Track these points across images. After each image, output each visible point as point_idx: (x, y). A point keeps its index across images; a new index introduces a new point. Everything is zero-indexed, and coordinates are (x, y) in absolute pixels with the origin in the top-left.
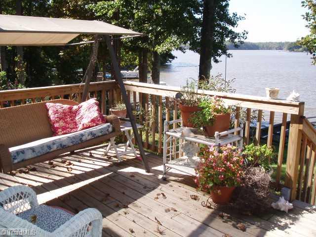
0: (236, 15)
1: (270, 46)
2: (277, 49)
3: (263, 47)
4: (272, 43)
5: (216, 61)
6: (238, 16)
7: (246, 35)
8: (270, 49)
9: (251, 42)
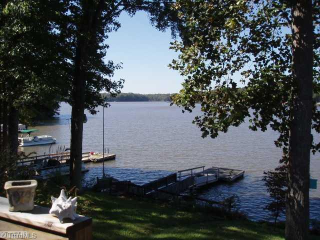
0: (112, 64)
1: (159, 98)
2: (165, 101)
3: (152, 98)
4: (161, 95)
5: (93, 112)
6: (114, 65)
7: (122, 84)
8: (159, 100)
9: (140, 94)
